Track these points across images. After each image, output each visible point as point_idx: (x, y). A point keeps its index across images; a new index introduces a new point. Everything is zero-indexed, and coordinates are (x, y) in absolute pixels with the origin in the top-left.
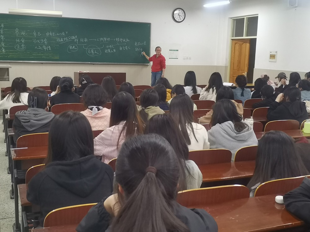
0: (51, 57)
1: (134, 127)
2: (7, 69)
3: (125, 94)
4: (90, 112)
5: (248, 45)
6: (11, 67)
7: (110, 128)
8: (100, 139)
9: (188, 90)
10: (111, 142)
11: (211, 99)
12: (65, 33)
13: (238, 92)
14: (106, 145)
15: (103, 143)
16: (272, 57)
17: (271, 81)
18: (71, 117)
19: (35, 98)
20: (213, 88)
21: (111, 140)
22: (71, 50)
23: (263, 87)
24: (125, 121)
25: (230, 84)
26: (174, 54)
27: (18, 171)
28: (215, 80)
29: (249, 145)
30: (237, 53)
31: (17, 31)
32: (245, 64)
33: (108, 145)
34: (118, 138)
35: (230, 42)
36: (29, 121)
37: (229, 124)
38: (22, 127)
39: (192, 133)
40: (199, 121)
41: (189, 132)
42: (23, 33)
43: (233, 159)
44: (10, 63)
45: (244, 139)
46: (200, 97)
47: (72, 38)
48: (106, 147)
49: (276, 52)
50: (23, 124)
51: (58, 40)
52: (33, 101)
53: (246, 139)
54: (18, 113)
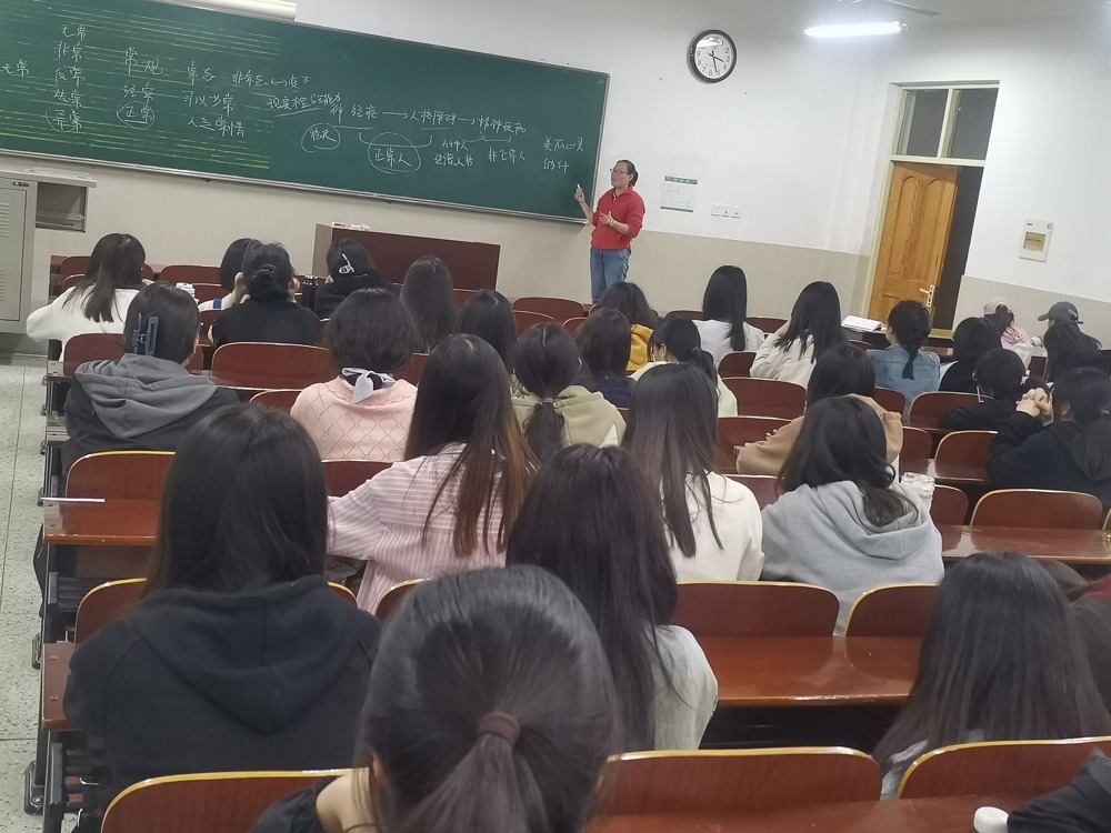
0: (243, 162)
1: (492, 468)
2: (82, 191)
3: (474, 345)
4: (347, 388)
5: (950, 189)
6: (94, 185)
7: (406, 465)
8: (367, 499)
9: (713, 335)
10: (404, 515)
11: (793, 376)
12: (300, 81)
13: (895, 358)
14: (384, 524)
15: (373, 516)
16: (1034, 240)
17: (1020, 331)
18: (252, 429)
19: (153, 320)
20: (804, 339)
21: (405, 509)
22: (317, 143)
23: (987, 355)
24: (464, 445)
25: (870, 325)
26: (682, 195)
27: (62, 579)
28: (817, 309)
29: (909, 580)
30: (908, 214)
31: (130, 54)
32: (930, 256)
33: (392, 524)
34: (429, 503)
35: (886, 169)
36: (121, 404)
37: (846, 494)
38: (95, 420)
39: (704, 515)
40: (738, 459)
41: (692, 506)
42: (150, 66)
43: (843, 621)
44: (94, 166)
45: (892, 555)
46: (756, 364)
47: (323, 98)
48: (382, 532)
49: (1049, 226)
50: (98, 409)
51: (274, 102)
52: (144, 330)
53: (899, 556)
54: (87, 370)
